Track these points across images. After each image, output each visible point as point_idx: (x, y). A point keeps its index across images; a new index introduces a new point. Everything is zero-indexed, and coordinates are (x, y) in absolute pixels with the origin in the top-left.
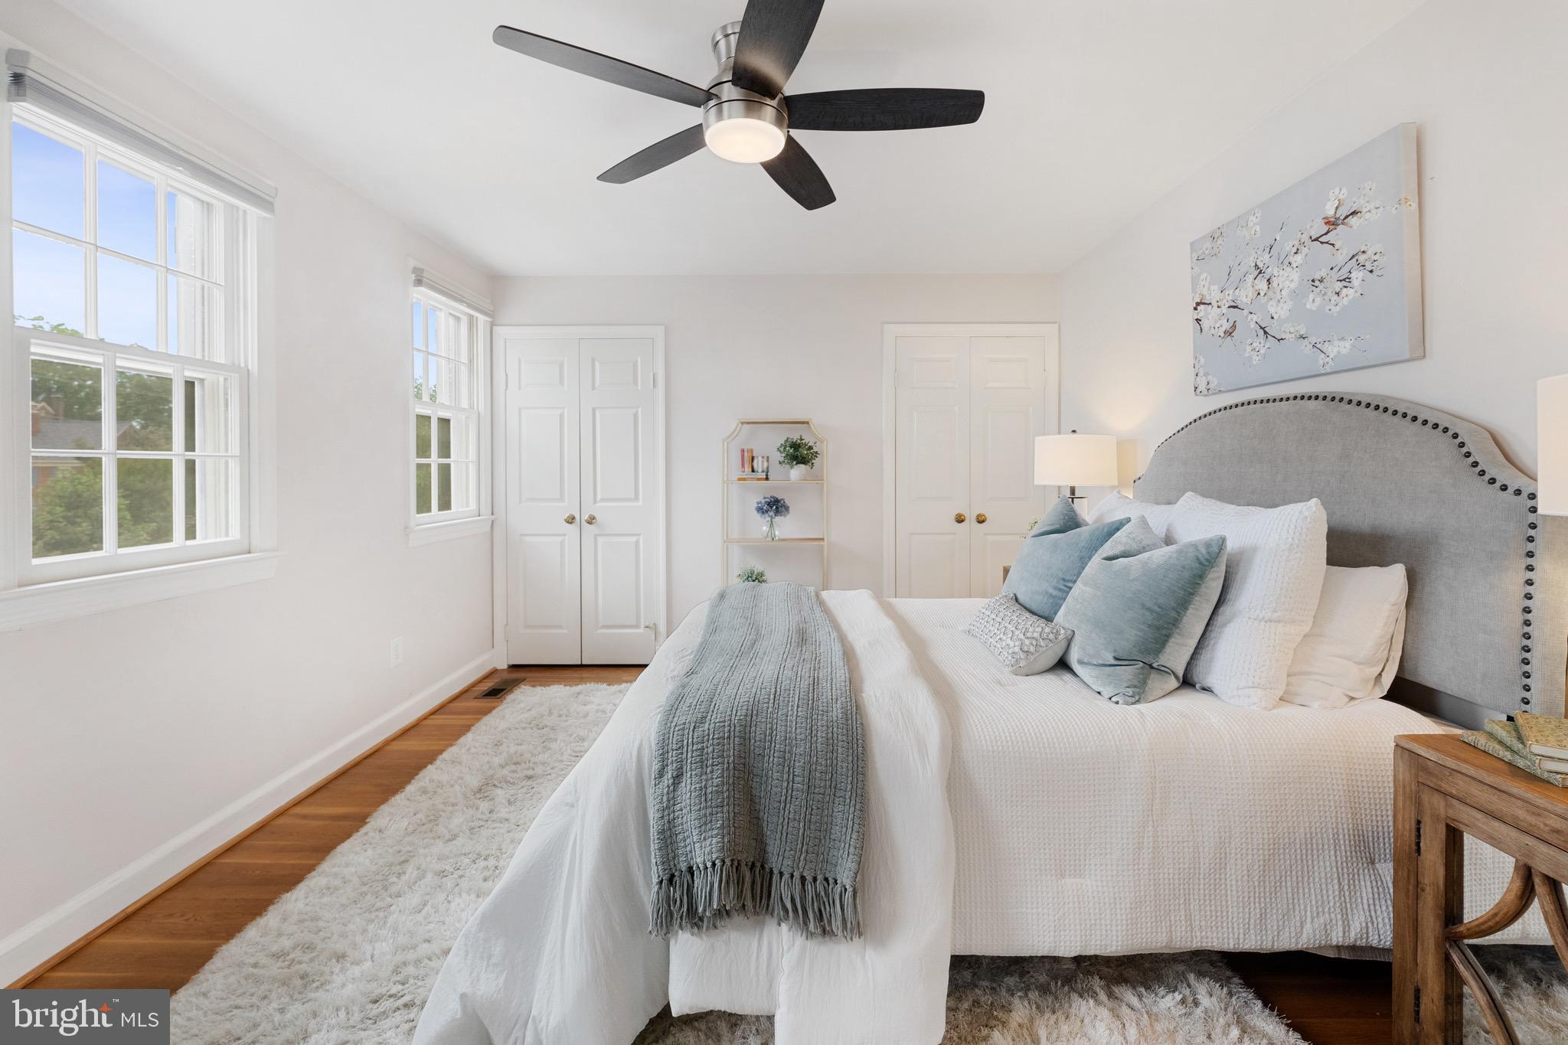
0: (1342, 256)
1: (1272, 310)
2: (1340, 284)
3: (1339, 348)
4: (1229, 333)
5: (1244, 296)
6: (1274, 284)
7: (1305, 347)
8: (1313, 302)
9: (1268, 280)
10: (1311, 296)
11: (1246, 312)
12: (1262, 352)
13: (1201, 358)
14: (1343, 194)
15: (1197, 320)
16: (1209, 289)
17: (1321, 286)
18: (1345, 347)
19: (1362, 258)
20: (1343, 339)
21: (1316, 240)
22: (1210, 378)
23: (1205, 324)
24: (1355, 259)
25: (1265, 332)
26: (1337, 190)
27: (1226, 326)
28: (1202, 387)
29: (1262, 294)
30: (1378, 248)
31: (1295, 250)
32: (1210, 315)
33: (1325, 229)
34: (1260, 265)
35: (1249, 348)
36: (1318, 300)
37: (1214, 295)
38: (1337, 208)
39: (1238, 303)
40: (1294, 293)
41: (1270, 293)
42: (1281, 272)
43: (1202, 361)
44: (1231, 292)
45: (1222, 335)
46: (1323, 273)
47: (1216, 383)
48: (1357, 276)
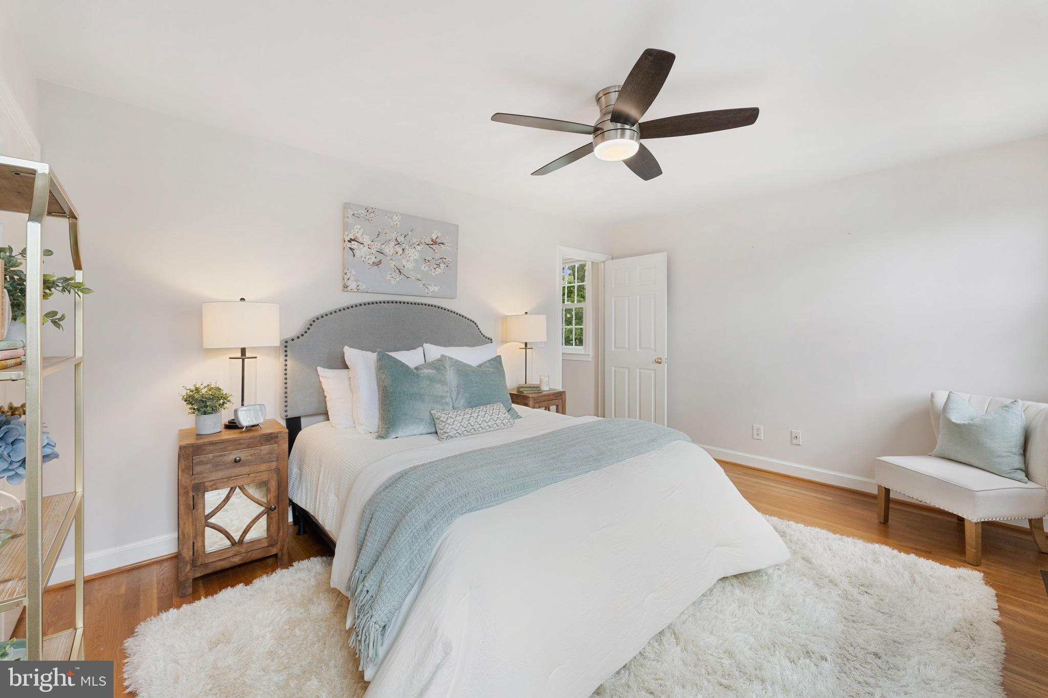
0: (437, 256)
1: (404, 263)
2: (436, 266)
3: (434, 289)
4: (378, 264)
5: (389, 249)
6: (406, 252)
7: (420, 284)
8: (424, 268)
9: (403, 249)
10: (424, 265)
11: (388, 258)
12: (397, 279)
13: (353, 270)
14: (439, 234)
15: (350, 248)
16: (362, 235)
17: (428, 263)
18: (436, 289)
19: (444, 260)
20: (436, 286)
21: (428, 245)
22: (359, 283)
23: (357, 252)
24: (442, 260)
25: (400, 272)
26: (437, 232)
27: (373, 260)
28: (352, 285)
29: (399, 254)
30: (450, 259)
31: (417, 243)
32: (361, 251)
33: (432, 243)
34: (399, 241)
35: (389, 276)
36: (427, 268)
37: (366, 240)
38: (436, 238)
39: (384, 252)
40: (416, 261)
41: (403, 255)
42: (410, 249)
43: (354, 273)
44: (379, 245)
45: (371, 264)
46: (430, 258)
47: (364, 287)
48: (442, 266)
